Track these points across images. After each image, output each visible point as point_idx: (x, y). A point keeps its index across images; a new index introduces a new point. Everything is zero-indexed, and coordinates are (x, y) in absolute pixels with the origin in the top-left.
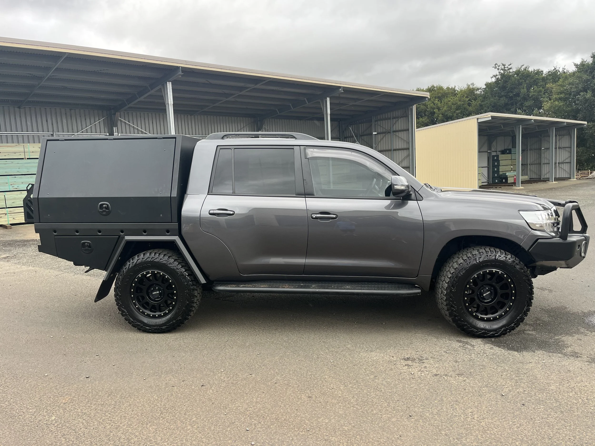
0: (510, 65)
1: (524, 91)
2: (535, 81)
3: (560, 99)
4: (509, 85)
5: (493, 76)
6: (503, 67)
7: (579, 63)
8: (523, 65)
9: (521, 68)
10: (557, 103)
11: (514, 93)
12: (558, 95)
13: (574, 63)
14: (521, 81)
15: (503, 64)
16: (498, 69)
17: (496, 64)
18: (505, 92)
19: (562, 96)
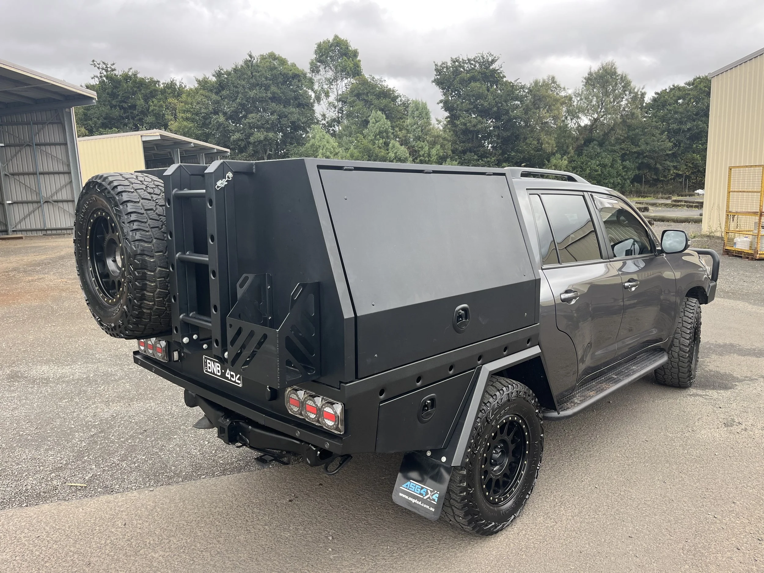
0: (114, 64)
1: (140, 102)
2: (151, 92)
3: (187, 119)
4: (121, 93)
5: (95, 76)
6: (105, 66)
7: (201, 79)
8: (131, 69)
9: (129, 72)
10: (185, 123)
11: (129, 104)
12: (184, 113)
13: (196, 78)
14: (135, 89)
15: (103, 62)
16: (99, 68)
17: (93, 61)
18: (117, 101)
19: (189, 115)
